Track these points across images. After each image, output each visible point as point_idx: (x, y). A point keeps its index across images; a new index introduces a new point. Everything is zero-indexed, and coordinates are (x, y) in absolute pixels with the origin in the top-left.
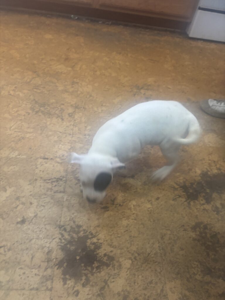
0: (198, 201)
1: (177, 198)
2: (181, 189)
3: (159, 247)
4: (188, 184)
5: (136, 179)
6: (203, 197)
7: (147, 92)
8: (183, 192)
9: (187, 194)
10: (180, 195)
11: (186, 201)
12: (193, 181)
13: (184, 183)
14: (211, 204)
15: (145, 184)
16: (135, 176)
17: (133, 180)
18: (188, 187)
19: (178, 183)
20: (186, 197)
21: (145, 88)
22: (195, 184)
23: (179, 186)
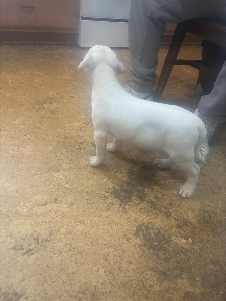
0: (132, 202)
1: (110, 207)
2: (112, 195)
3: (105, 272)
4: (117, 188)
5: (60, 202)
6: (136, 196)
7: (51, 105)
8: (115, 198)
9: (119, 199)
10: (112, 202)
11: (120, 206)
12: (122, 183)
13: (113, 187)
14: (145, 201)
15: (72, 204)
16: (58, 199)
17: (57, 204)
18: (118, 190)
19: (108, 190)
20: (119, 202)
21: (48, 102)
22: (125, 186)
23: (109, 193)
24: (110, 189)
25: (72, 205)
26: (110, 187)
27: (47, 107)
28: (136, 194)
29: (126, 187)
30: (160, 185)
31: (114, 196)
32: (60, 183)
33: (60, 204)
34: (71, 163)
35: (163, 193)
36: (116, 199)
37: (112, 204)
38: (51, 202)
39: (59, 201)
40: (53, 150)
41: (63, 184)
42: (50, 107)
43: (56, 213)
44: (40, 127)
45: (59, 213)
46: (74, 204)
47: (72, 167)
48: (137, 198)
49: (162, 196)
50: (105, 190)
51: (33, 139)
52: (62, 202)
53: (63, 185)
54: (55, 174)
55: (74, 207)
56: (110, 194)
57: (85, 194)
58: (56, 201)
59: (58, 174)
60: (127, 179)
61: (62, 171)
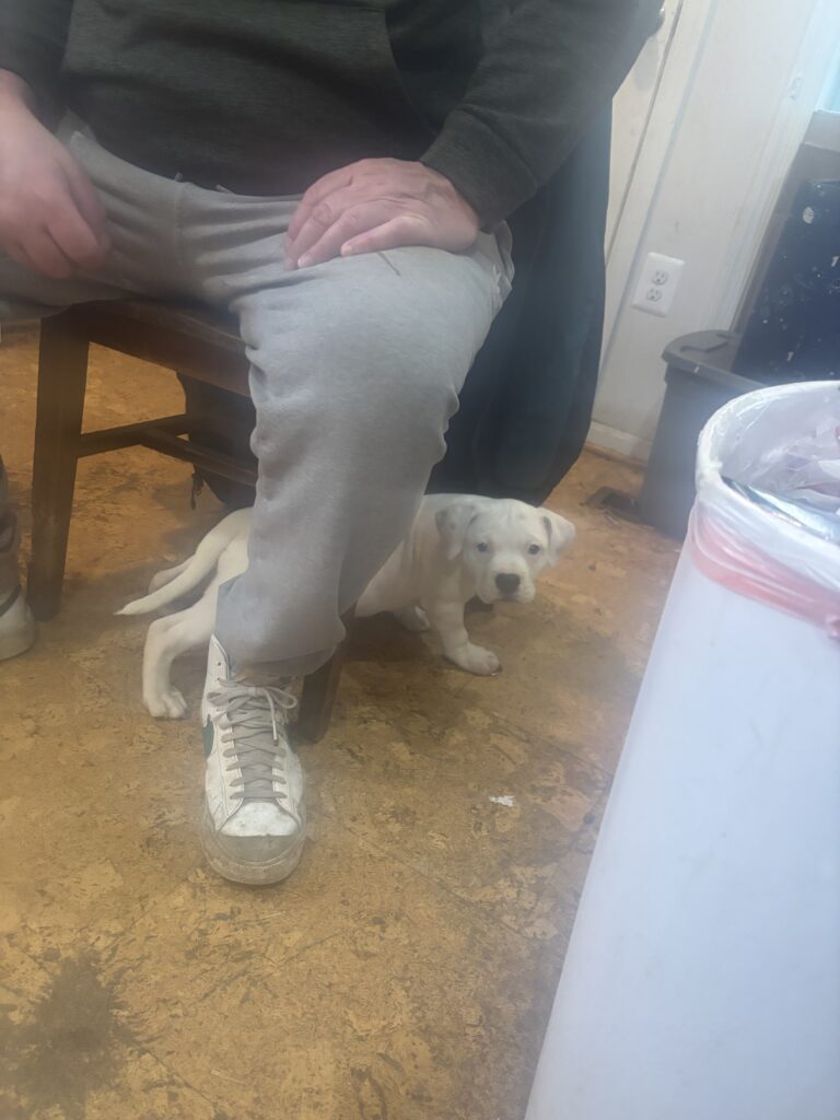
30: (150, 1045)
35: (173, 1083)
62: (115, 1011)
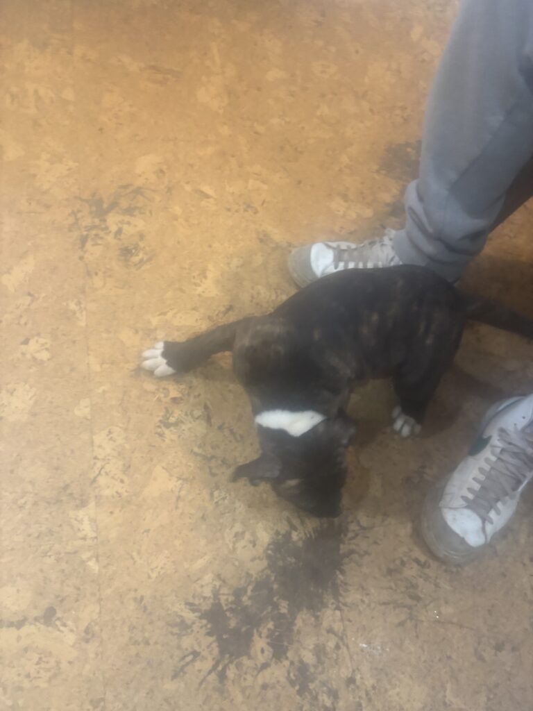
0: (250, 657)
1: (187, 664)
2: (204, 622)
4: (225, 597)
5: (58, 623)
6: (267, 637)
7: (129, 223)
8: (209, 634)
9: (220, 640)
10: (197, 648)
11: (215, 667)
12: (243, 581)
13: (216, 594)
14: (287, 658)
15: (89, 637)
16: (58, 611)
17: (50, 629)
18: (225, 608)
19: (197, 602)
20: (216, 651)
21: (124, 203)
22: (249, 593)
23: (197, 614)
24: (205, 598)
25: (87, 641)
26: (208, 592)
27: (114, 228)
28: (269, 630)
29: (250, 598)
30: (343, 607)
31: (209, 626)
32: (76, 552)
33: (59, 630)
34: (126, 479)
35: (342, 639)
36: (211, 639)
37: (196, 654)
38: (36, 619)
39: (59, 619)
40: (89, 418)
41: (85, 556)
42: (125, 227)
43: (40, 659)
44: (74, 313)
45: (47, 662)
46: (93, 635)
47: (126, 494)
48: (268, 644)
49: (338, 647)
50: (191, 600)
51: (42, 362)
52: (65, 625)
53: (83, 562)
54: (72, 514)
55: (92, 648)
56: (200, 618)
57: (132, 606)
58: (49, 616)
59: (81, 513)
60: (263, 571)
61: (92, 504)
62: (338, 572)
